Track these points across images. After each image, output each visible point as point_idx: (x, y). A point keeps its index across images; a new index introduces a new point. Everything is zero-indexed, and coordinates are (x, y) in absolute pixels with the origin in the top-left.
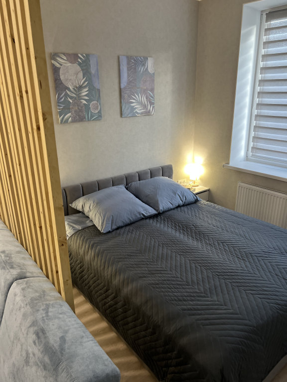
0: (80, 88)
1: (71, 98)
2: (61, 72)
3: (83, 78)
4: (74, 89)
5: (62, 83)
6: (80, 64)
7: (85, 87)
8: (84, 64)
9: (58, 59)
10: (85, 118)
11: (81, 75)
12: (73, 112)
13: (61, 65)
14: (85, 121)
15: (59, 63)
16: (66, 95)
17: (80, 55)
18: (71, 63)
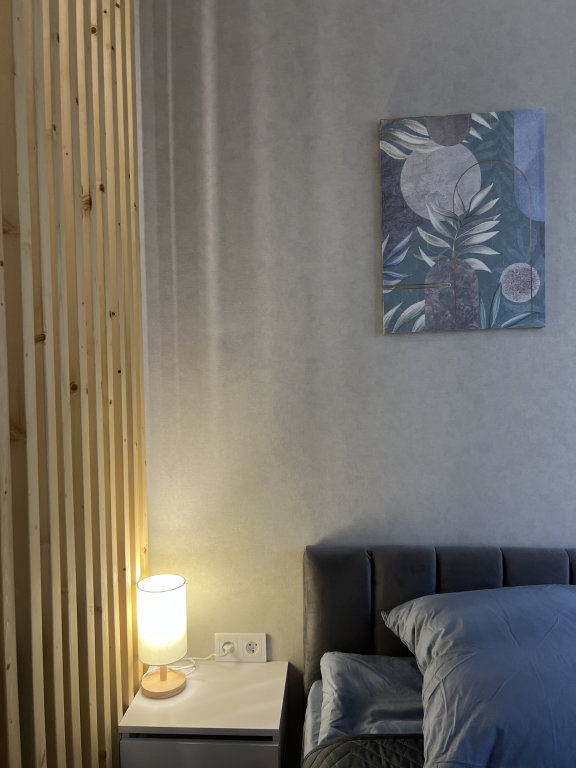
0: (469, 219)
1: (432, 251)
2: (405, 172)
3: (483, 187)
4: (444, 224)
5: (405, 207)
6: (473, 145)
7: (487, 216)
8: (490, 144)
9: (401, 135)
10: (476, 317)
11: (474, 178)
12: (435, 297)
13: (408, 152)
14: (476, 329)
15: (400, 148)
16: (417, 242)
17: (476, 118)
18: (443, 143)
